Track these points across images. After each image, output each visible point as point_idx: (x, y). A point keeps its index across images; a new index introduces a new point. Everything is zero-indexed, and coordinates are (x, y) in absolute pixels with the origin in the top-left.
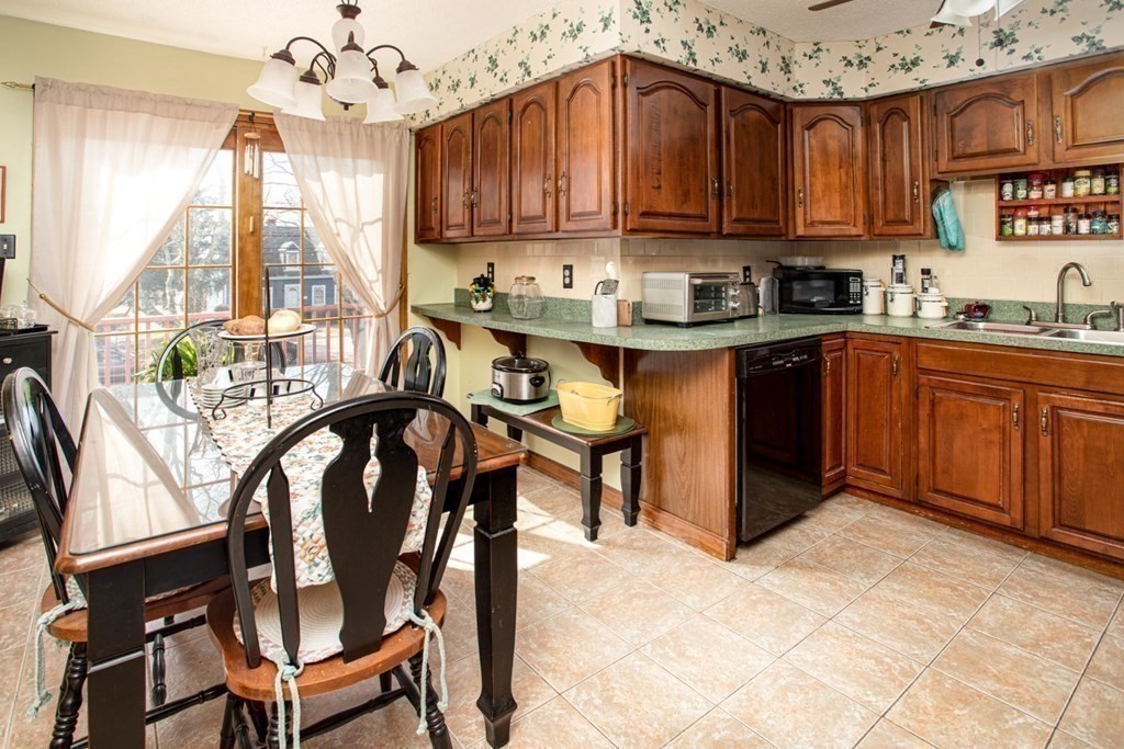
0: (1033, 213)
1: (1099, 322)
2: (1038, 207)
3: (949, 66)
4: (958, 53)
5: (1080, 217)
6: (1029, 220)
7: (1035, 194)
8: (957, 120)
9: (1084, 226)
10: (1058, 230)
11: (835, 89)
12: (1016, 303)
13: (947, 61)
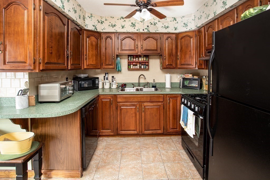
0: (134, 64)
1: (145, 86)
2: (135, 62)
3: (122, 28)
4: (124, 26)
5: (142, 65)
6: (133, 65)
7: (134, 60)
8: (123, 41)
9: (142, 67)
10: (138, 68)
11: (95, 28)
12: (131, 83)
13: (122, 27)
